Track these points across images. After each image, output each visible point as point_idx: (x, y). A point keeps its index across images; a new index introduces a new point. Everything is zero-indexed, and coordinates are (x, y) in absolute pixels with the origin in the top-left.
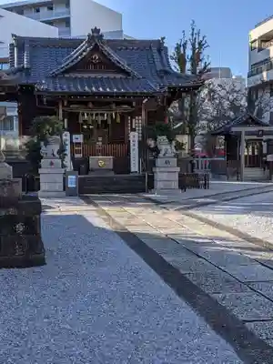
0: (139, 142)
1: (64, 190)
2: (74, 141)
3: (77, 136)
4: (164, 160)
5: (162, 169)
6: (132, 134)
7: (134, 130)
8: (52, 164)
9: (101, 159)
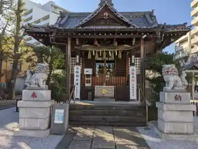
0: (137, 75)
1: (49, 127)
2: (85, 73)
3: (87, 69)
4: (174, 94)
5: (173, 107)
6: (131, 68)
7: (133, 64)
8: (34, 95)
9: (104, 88)
